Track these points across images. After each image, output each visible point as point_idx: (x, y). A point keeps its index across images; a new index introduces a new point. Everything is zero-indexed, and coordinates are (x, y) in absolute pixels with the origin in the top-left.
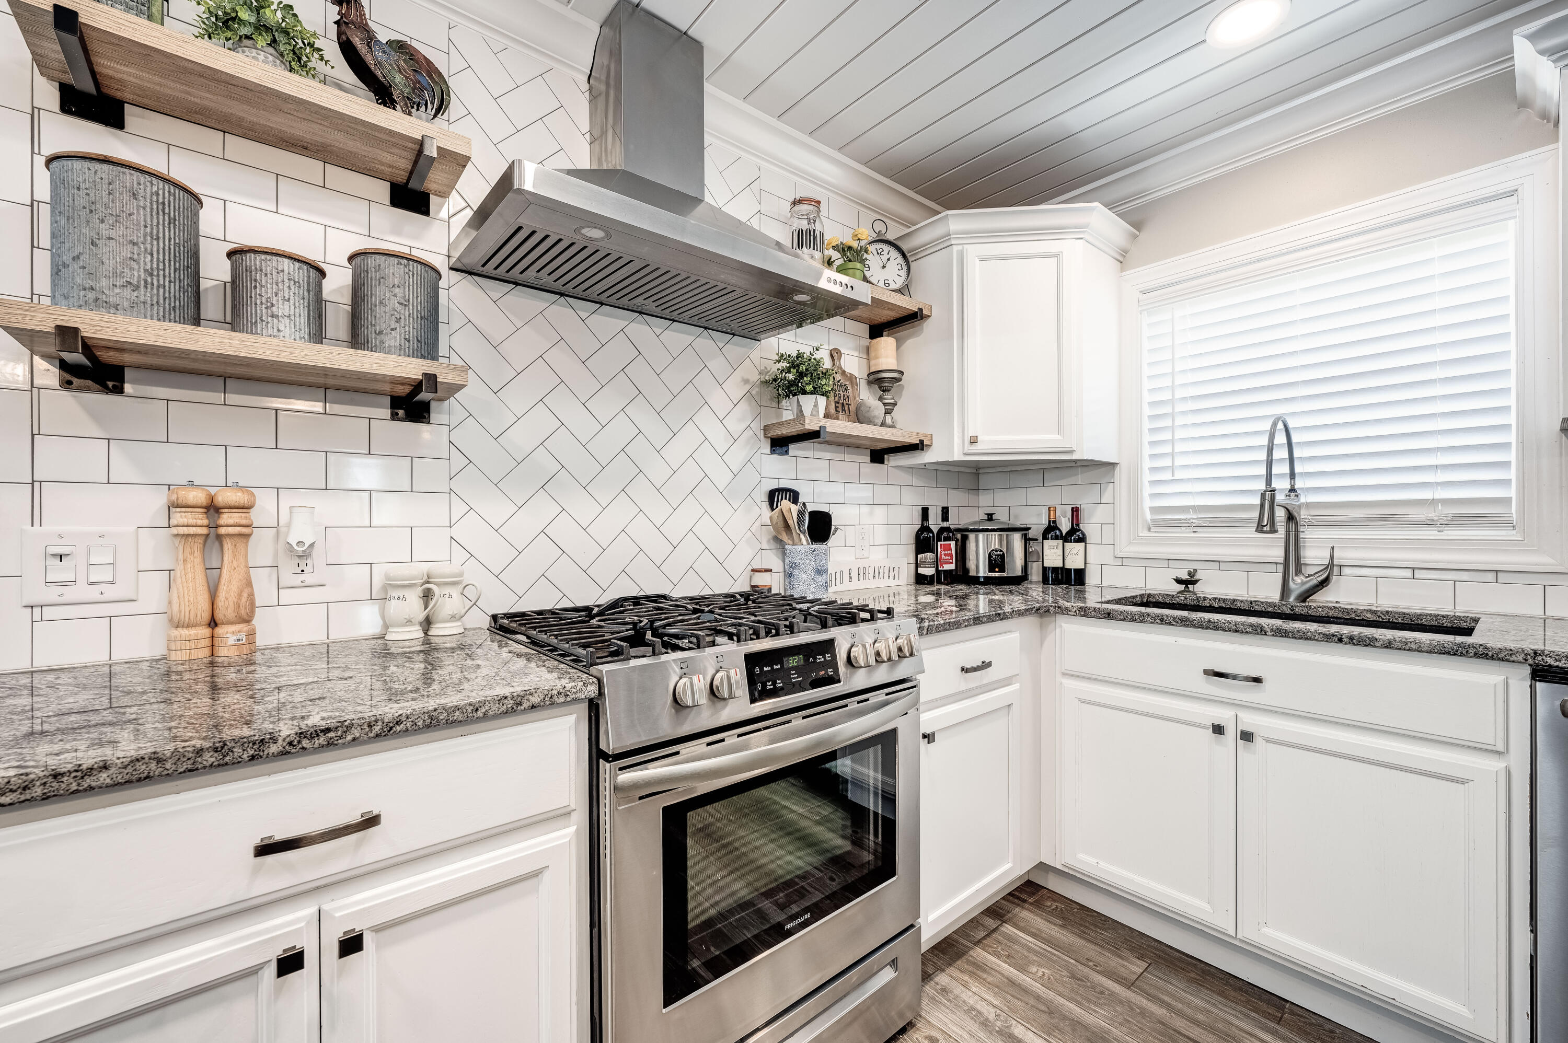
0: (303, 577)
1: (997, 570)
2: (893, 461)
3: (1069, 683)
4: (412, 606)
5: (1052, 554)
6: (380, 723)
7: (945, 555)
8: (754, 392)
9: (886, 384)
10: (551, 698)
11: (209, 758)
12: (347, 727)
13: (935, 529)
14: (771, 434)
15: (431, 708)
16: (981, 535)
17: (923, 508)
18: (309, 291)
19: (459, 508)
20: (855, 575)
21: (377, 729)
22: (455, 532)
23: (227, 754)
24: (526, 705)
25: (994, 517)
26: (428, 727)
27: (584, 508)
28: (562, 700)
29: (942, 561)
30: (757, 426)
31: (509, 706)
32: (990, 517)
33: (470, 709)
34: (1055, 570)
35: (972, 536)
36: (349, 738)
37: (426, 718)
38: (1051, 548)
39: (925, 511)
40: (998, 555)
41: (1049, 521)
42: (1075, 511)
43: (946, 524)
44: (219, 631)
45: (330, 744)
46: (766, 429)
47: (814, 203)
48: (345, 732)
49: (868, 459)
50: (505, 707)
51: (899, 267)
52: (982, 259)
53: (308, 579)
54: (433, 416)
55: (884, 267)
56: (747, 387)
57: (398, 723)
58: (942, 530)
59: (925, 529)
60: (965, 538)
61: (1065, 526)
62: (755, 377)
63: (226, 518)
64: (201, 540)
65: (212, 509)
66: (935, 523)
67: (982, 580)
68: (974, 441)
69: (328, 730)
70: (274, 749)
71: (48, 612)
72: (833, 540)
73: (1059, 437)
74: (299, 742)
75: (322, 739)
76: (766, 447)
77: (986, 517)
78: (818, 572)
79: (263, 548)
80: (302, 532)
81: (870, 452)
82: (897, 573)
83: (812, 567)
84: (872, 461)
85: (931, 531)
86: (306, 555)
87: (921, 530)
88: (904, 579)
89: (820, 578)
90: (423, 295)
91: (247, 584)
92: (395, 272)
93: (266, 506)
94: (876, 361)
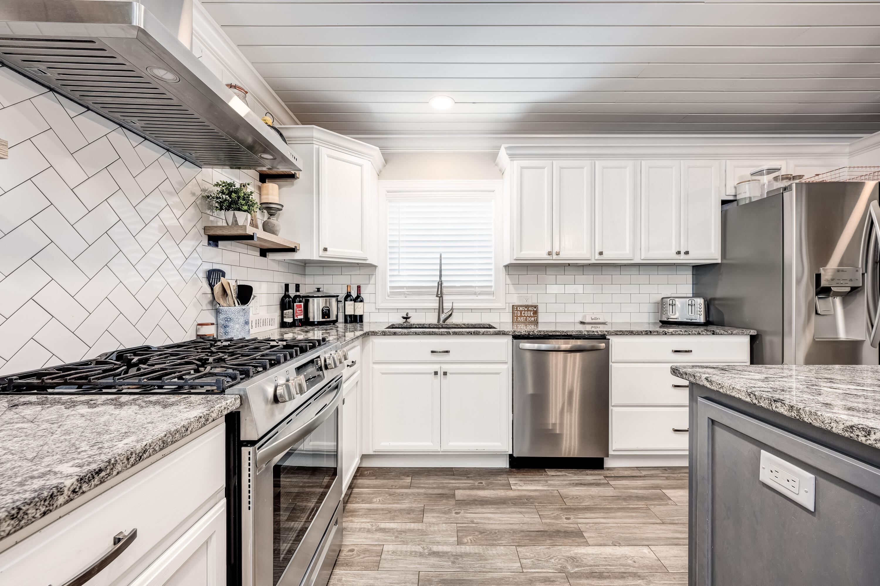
1: (326, 317)
2: (271, 256)
3: (376, 366)
5: (350, 308)
6: (134, 455)
7: (299, 310)
8: (198, 203)
9: (274, 211)
10: (221, 412)
12: (113, 464)
13: (292, 296)
14: (208, 232)
15: (163, 435)
16: (315, 300)
17: (285, 285)
20: (254, 324)
21: (132, 460)
23: (23, 518)
25: (321, 290)
27: (71, 278)
29: (297, 314)
30: (200, 226)
31: (203, 423)
32: (318, 290)
33: (183, 429)
34: (350, 316)
35: (311, 300)
37: (161, 443)
38: (349, 305)
39: (287, 286)
40: (327, 310)
41: (348, 292)
42: (359, 287)
43: (298, 294)
46: (205, 229)
47: (243, 91)
48: (112, 469)
49: (258, 254)
50: (201, 424)
52: (329, 156)
56: (194, 199)
58: (296, 297)
59: (286, 296)
60: (308, 301)
61: (354, 294)
62: (199, 193)
66: (292, 292)
67: (316, 323)
68: (325, 250)
69: (101, 471)
73: (362, 252)
74: (80, 488)
75: (96, 480)
76: (205, 241)
77: (316, 290)
78: (246, 323)
81: (259, 250)
82: (273, 322)
83: (242, 320)
84: (261, 255)
85: (290, 297)
87: (284, 297)
88: (276, 325)
89: (247, 327)
94: (266, 197)
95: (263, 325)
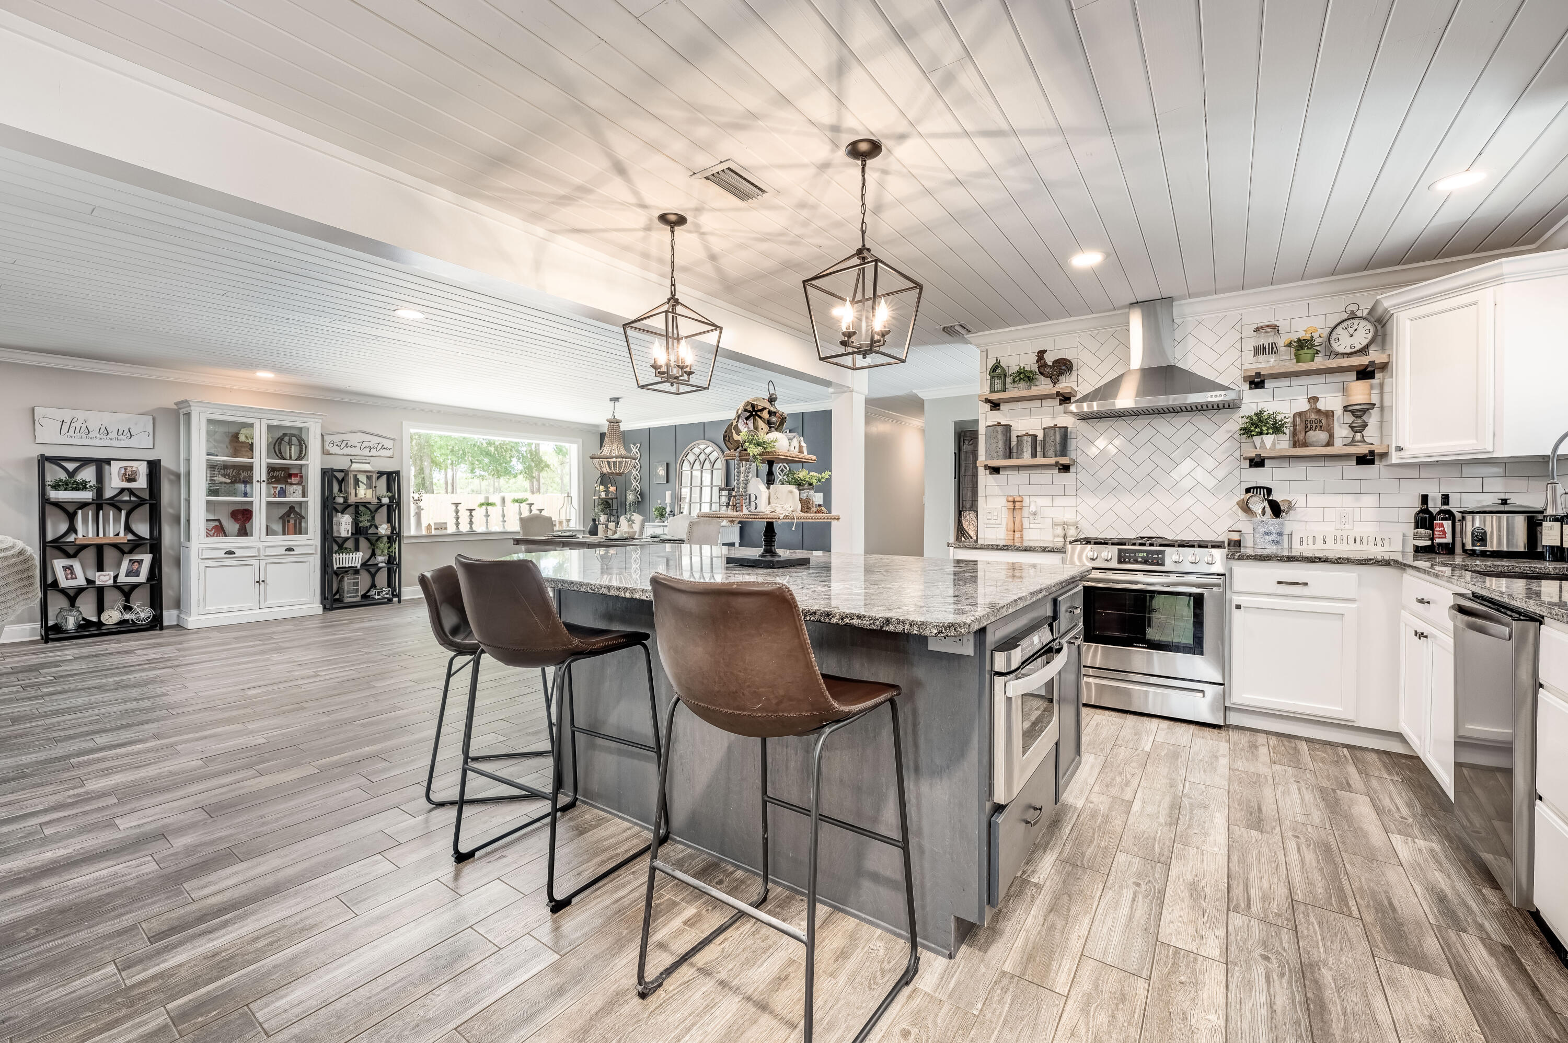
0: (1033, 521)
1: (1479, 544)
4: (1059, 531)
5: (1549, 534)
9: (1359, 413)
13: (1434, 511)
14: (1247, 457)
16: (1477, 517)
17: (1422, 496)
18: (1032, 443)
19: (1079, 500)
20: (1330, 540)
22: (1078, 508)
27: (1129, 500)
29: (1438, 536)
30: (1238, 454)
32: (1504, 502)
35: (1469, 517)
39: (1425, 499)
40: (1480, 533)
43: (1445, 507)
44: (1015, 532)
45: (1008, 549)
46: (1243, 455)
47: (1273, 327)
49: (1354, 463)
51: (1367, 332)
53: (1037, 522)
54: (1071, 470)
55: (1352, 336)
58: (1441, 511)
59: (1425, 511)
60: (1463, 518)
62: (1236, 428)
63: (1017, 504)
64: (1012, 510)
65: (1014, 502)
66: (1435, 506)
68: (1399, 448)
71: (988, 526)
76: (1247, 464)
77: (1500, 502)
78: (1266, 533)
79: (1025, 513)
80: (1033, 509)
81: (1355, 458)
82: (1386, 542)
83: (1261, 530)
84: (1358, 464)
85: (1430, 513)
86: (1035, 514)
87: (1421, 511)
88: (1397, 546)
89: (1267, 537)
90: (1059, 437)
91: (1022, 522)
92: (1051, 432)
93: (1027, 501)
94: (1350, 398)
95: (1355, 543)
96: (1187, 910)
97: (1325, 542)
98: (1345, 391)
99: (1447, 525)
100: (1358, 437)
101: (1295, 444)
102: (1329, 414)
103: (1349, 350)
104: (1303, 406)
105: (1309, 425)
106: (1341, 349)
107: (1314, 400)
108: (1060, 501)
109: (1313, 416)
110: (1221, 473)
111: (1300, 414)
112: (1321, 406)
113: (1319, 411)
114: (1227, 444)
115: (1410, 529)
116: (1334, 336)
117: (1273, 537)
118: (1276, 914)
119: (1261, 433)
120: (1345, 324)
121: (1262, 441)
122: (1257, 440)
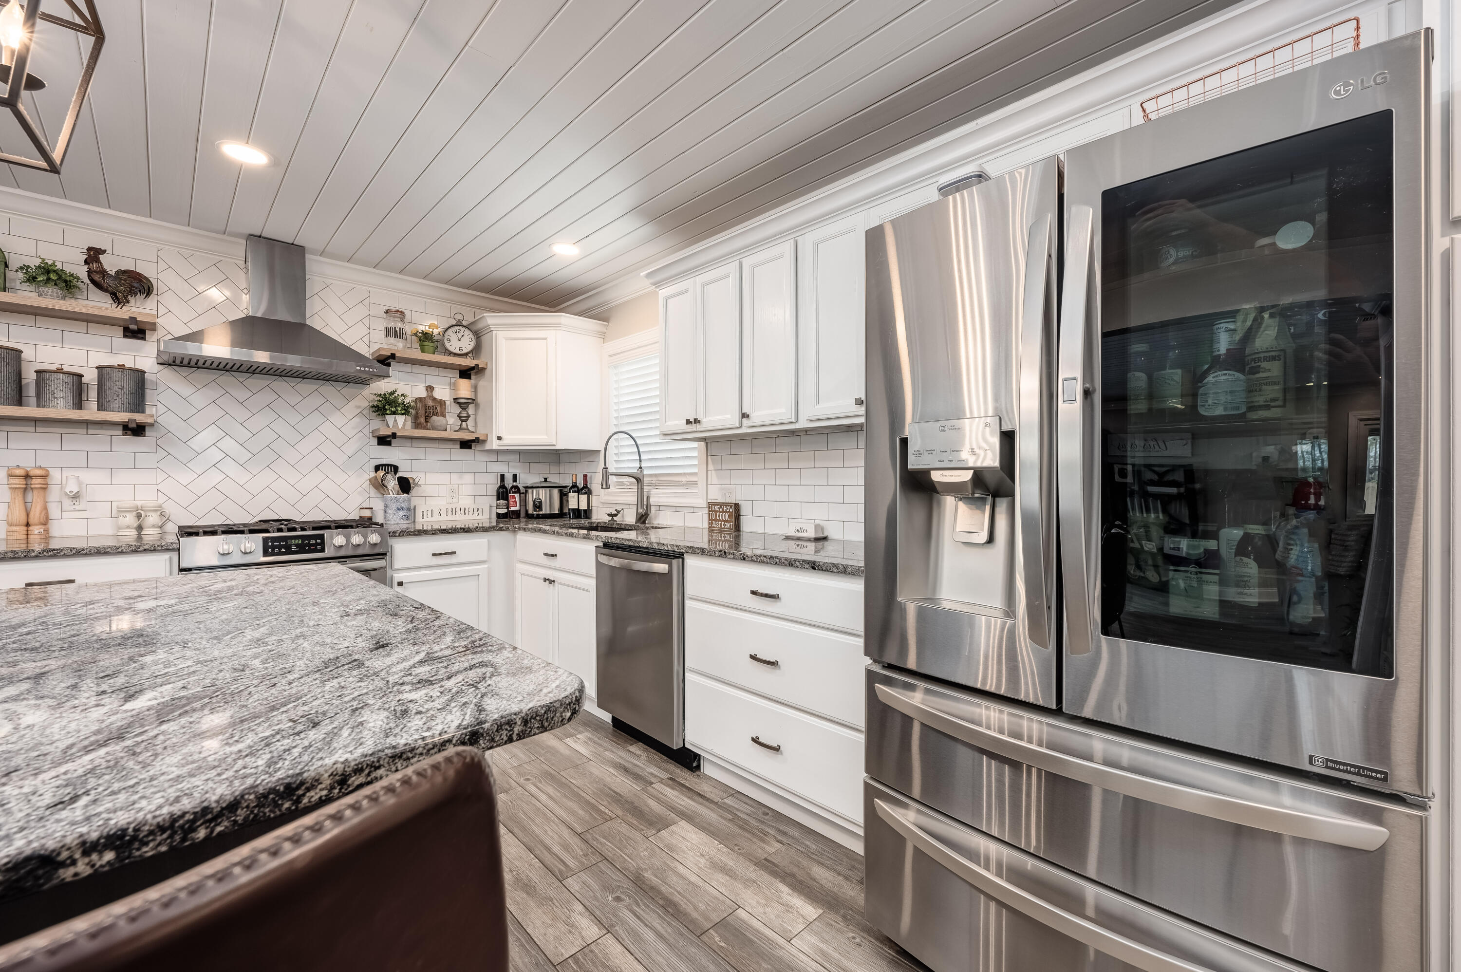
0: (74, 507)
1: (538, 510)
4: (130, 519)
5: (573, 502)
7: (514, 501)
8: (364, 412)
9: (464, 406)
11: (10, 555)
13: (509, 487)
14: (377, 434)
16: (535, 490)
17: (501, 475)
18: (73, 385)
19: (162, 476)
20: (443, 512)
22: (159, 487)
24: (141, 549)
25: (548, 480)
26: (96, 553)
28: (160, 548)
29: (512, 505)
30: (367, 431)
32: (546, 480)
34: (573, 510)
35: (530, 491)
36: (62, 553)
38: (573, 497)
39: (503, 476)
40: (538, 502)
41: (573, 482)
42: (585, 476)
43: (515, 484)
44: (30, 528)
46: (373, 432)
47: (400, 312)
49: (458, 447)
51: (470, 340)
52: (507, 339)
53: (77, 507)
54: (147, 433)
55: (460, 340)
56: (359, 410)
57: (83, 550)
58: (513, 487)
59: (502, 486)
60: (526, 491)
61: (581, 486)
62: (366, 404)
63: (34, 481)
64: (22, 490)
65: (27, 476)
66: (509, 483)
68: (500, 438)
70: (33, 554)
72: (414, 492)
73: (546, 437)
76: (375, 441)
77: (543, 480)
78: (399, 509)
79: (54, 494)
80: (72, 487)
81: (459, 443)
82: (480, 512)
83: (394, 507)
84: (461, 448)
85: (506, 488)
86: (75, 497)
87: (500, 487)
88: (486, 515)
89: (400, 513)
90: (132, 383)
91: (45, 509)
92: (116, 375)
93: (56, 475)
94: (459, 392)
95: (461, 514)
96: (540, 911)
97: (440, 514)
98: (454, 387)
99: (517, 496)
100: (464, 425)
101: (417, 426)
102: (442, 403)
103: (459, 352)
104: (423, 394)
105: (428, 410)
106: (452, 349)
107: (430, 389)
108: (123, 477)
109: (430, 403)
110: (351, 448)
111: (420, 399)
112: (436, 395)
113: (434, 399)
114: (357, 420)
115: (494, 502)
116: (446, 337)
117: (405, 513)
118: (584, 855)
119: (394, 413)
120: (454, 329)
121: (395, 420)
122: (390, 419)
